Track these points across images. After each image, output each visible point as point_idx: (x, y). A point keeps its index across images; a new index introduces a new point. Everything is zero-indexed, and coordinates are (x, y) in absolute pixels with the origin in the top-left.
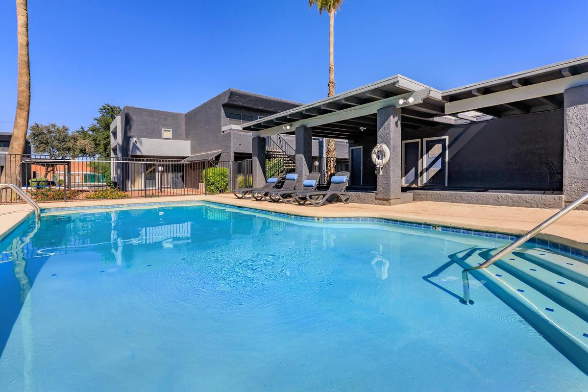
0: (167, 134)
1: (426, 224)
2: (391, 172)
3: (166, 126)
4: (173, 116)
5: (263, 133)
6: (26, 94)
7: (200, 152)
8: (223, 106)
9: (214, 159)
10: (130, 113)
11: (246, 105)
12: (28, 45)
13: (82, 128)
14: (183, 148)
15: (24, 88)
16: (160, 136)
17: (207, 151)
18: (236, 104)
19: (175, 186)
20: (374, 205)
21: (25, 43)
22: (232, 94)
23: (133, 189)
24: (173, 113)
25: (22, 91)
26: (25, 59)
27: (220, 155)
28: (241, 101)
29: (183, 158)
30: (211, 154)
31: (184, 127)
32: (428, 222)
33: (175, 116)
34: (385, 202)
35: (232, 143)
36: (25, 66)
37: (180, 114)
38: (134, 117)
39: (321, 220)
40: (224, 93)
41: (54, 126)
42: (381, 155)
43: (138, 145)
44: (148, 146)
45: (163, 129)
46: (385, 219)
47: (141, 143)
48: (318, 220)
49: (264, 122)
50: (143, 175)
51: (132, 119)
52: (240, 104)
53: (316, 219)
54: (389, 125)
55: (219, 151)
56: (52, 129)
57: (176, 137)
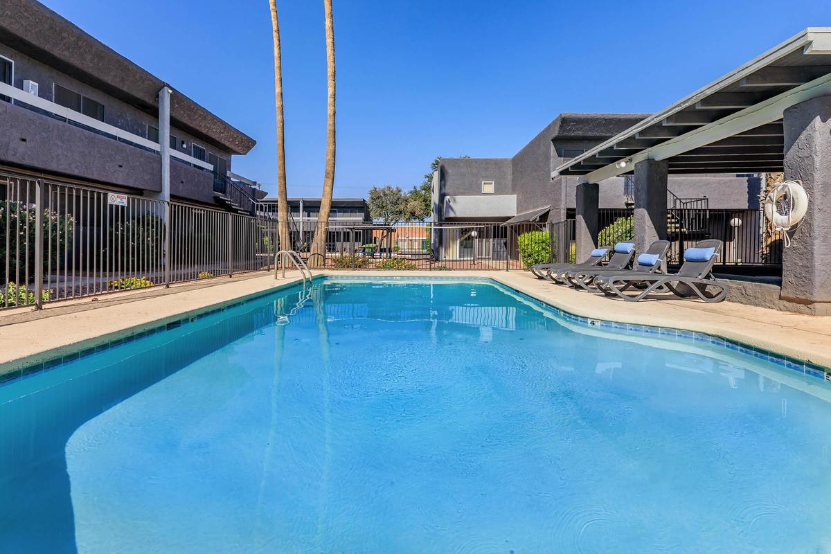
0: (489, 188)
1: (810, 365)
2: (816, 242)
3: (487, 177)
4: (496, 163)
5: (592, 178)
6: (331, 162)
7: (526, 210)
8: (554, 140)
9: (538, 220)
10: (446, 166)
11: (590, 134)
12: (334, 114)
13: (415, 188)
14: (506, 206)
15: (330, 157)
16: (478, 191)
17: (534, 208)
18: (573, 134)
19: (497, 257)
20: (774, 311)
21: (332, 114)
22: (564, 121)
23: (447, 258)
24: (496, 159)
25: (329, 160)
26: (332, 128)
27: (547, 213)
28: (580, 130)
29: (509, 218)
30: (534, 212)
31: (510, 177)
32: (815, 362)
33: (498, 163)
34: (802, 307)
35: (563, 194)
36: (331, 135)
37: (506, 160)
38: (450, 171)
39: (598, 324)
40: (554, 123)
41: (389, 188)
42: (785, 203)
43: (451, 204)
44: (463, 206)
45: (483, 182)
46: (728, 340)
47: (454, 200)
48: (593, 323)
49: (584, 160)
50: (458, 242)
51: (447, 172)
52: (580, 133)
53: (589, 321)
54: (810, 138)
55: (545, 208)
56: (387, 192)
57: (499, 190)
